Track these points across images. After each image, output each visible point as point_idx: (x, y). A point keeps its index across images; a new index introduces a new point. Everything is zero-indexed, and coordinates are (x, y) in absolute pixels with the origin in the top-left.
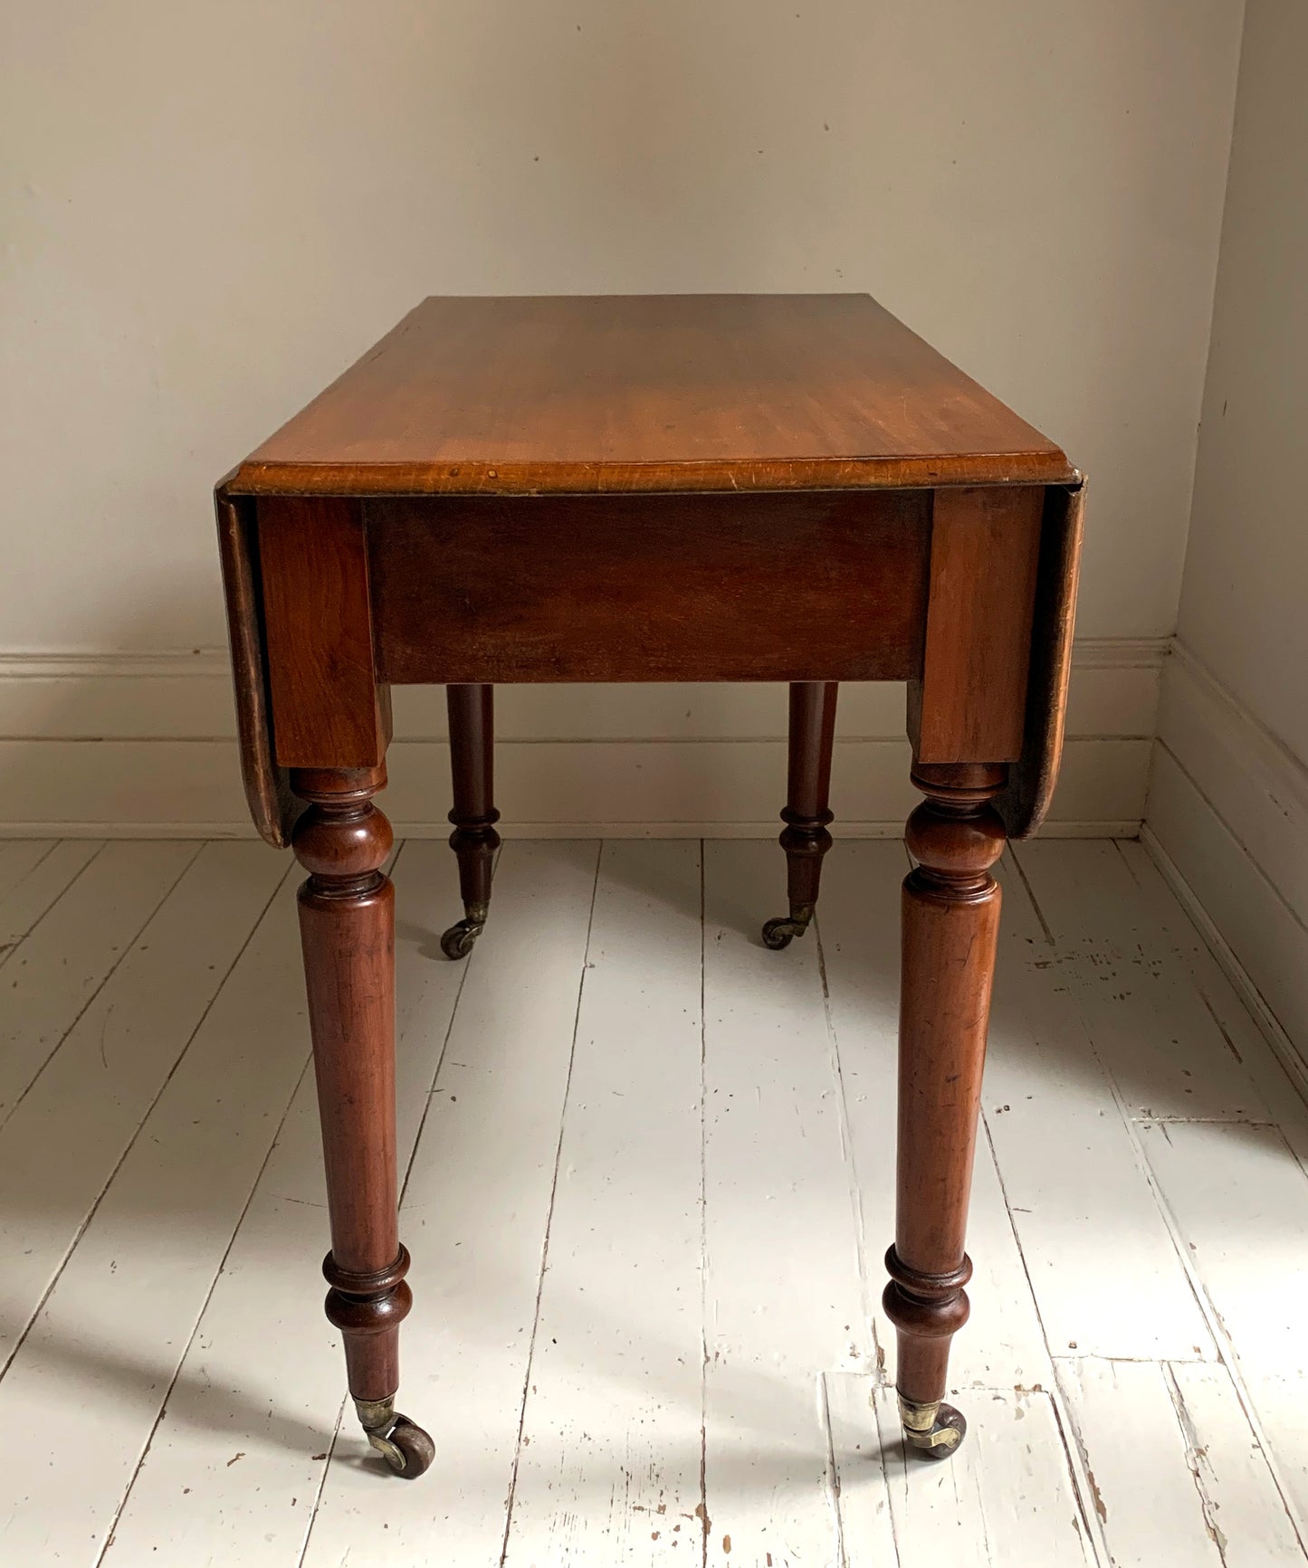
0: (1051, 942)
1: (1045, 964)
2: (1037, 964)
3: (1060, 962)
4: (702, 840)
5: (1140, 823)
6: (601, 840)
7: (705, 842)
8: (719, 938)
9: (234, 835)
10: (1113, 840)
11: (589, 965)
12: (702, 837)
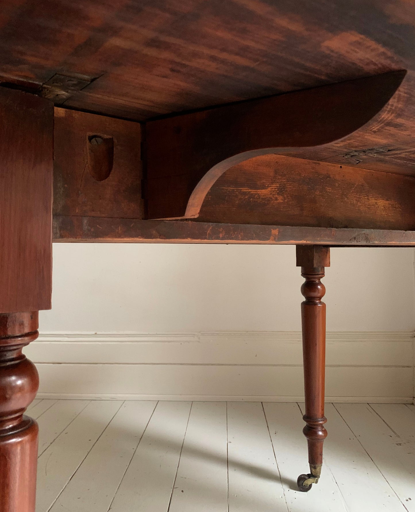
0: (399, 436)
1: (400, 444)
2: (397, 444)
3: (405, 443)
4: (262, 402)
5: (412, 398)
6: (227, 402)
7: (263, 403)
8: (275, 433)
9: (101, 398)
10: (404, 404)
11: (229, 442)
12: (262, 401)
